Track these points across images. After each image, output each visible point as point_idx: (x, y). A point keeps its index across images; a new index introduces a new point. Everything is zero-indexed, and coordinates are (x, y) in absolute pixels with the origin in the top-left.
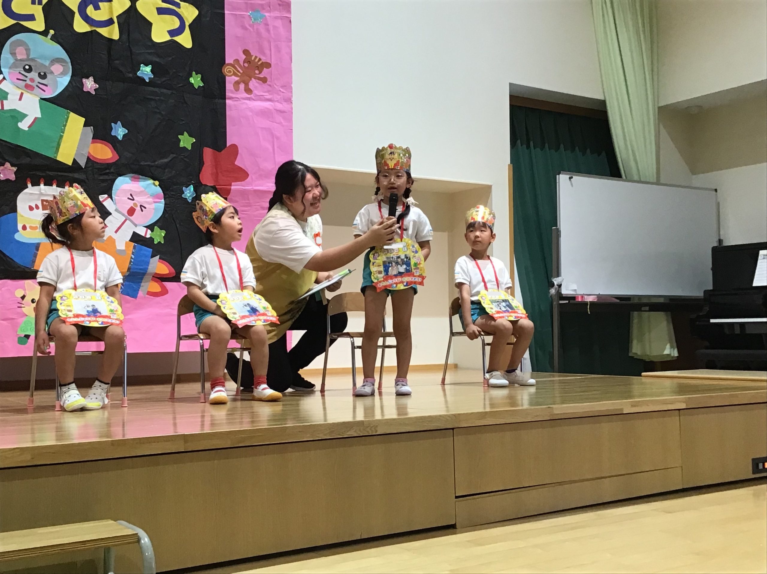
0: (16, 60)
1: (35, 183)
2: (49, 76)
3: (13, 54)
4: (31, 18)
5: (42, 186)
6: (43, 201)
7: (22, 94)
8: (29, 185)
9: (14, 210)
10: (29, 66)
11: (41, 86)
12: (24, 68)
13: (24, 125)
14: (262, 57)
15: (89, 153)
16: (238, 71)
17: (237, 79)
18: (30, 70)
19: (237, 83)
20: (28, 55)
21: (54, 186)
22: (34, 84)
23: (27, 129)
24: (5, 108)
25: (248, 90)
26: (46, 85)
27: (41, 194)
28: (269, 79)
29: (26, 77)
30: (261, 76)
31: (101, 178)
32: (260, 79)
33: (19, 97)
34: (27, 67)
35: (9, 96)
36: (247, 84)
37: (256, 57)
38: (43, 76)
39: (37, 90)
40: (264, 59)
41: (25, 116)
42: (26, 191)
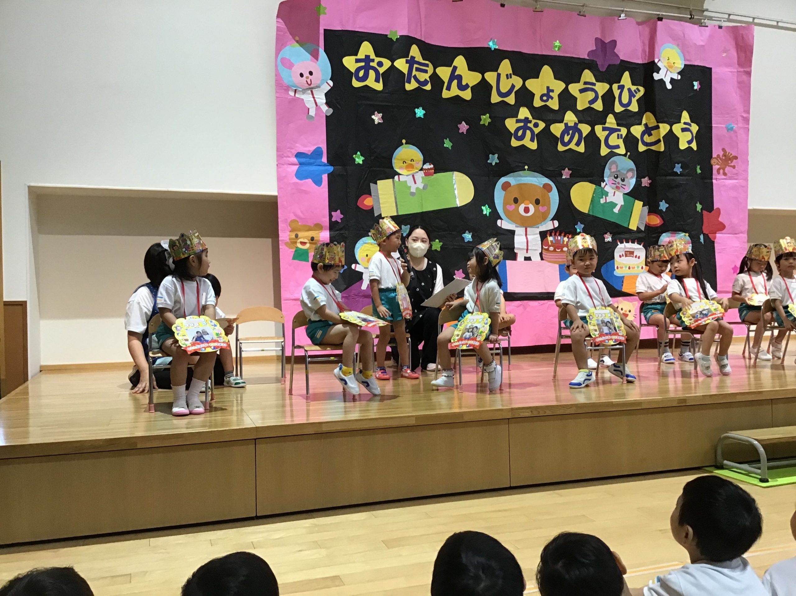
0: (611, 172)
1: (622, 242)
2: (626, 180)
3: (610, 169)
4: (618, 147)
5: (625, 243)
6: (625, 251)
7: (615, 192)
8: (619, 243)
9: (613, 258)
10: (617, 175)
11: (623, 186)
12: (614, 177)
13: (616, 210)
14: (732, 153)
15: (646, 222)
16: (719, 162)
17: (718, 167)
18: (616, 178)
19: (718, 170)
20: (617, 168)
21: (630, 243)
22: (620, 186)
23: (617, 212)
24: (607, 201)
25: (725, 174)
26: (625, 185)
27: (625, 247)
28: (736, 167)
29: (616, 182)
30: (732, 164)
31: (653, 236)
32: (731, 166)
33: (613, 194)
34: (616, 176)
35: (609, 194)
36: (724, 170)
37: (729, 153)
38: (623, 180)
39: (621, 189)
40: (734, 154)
41: (616, 205)
42: (618, 247)
